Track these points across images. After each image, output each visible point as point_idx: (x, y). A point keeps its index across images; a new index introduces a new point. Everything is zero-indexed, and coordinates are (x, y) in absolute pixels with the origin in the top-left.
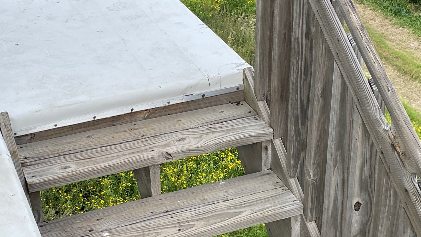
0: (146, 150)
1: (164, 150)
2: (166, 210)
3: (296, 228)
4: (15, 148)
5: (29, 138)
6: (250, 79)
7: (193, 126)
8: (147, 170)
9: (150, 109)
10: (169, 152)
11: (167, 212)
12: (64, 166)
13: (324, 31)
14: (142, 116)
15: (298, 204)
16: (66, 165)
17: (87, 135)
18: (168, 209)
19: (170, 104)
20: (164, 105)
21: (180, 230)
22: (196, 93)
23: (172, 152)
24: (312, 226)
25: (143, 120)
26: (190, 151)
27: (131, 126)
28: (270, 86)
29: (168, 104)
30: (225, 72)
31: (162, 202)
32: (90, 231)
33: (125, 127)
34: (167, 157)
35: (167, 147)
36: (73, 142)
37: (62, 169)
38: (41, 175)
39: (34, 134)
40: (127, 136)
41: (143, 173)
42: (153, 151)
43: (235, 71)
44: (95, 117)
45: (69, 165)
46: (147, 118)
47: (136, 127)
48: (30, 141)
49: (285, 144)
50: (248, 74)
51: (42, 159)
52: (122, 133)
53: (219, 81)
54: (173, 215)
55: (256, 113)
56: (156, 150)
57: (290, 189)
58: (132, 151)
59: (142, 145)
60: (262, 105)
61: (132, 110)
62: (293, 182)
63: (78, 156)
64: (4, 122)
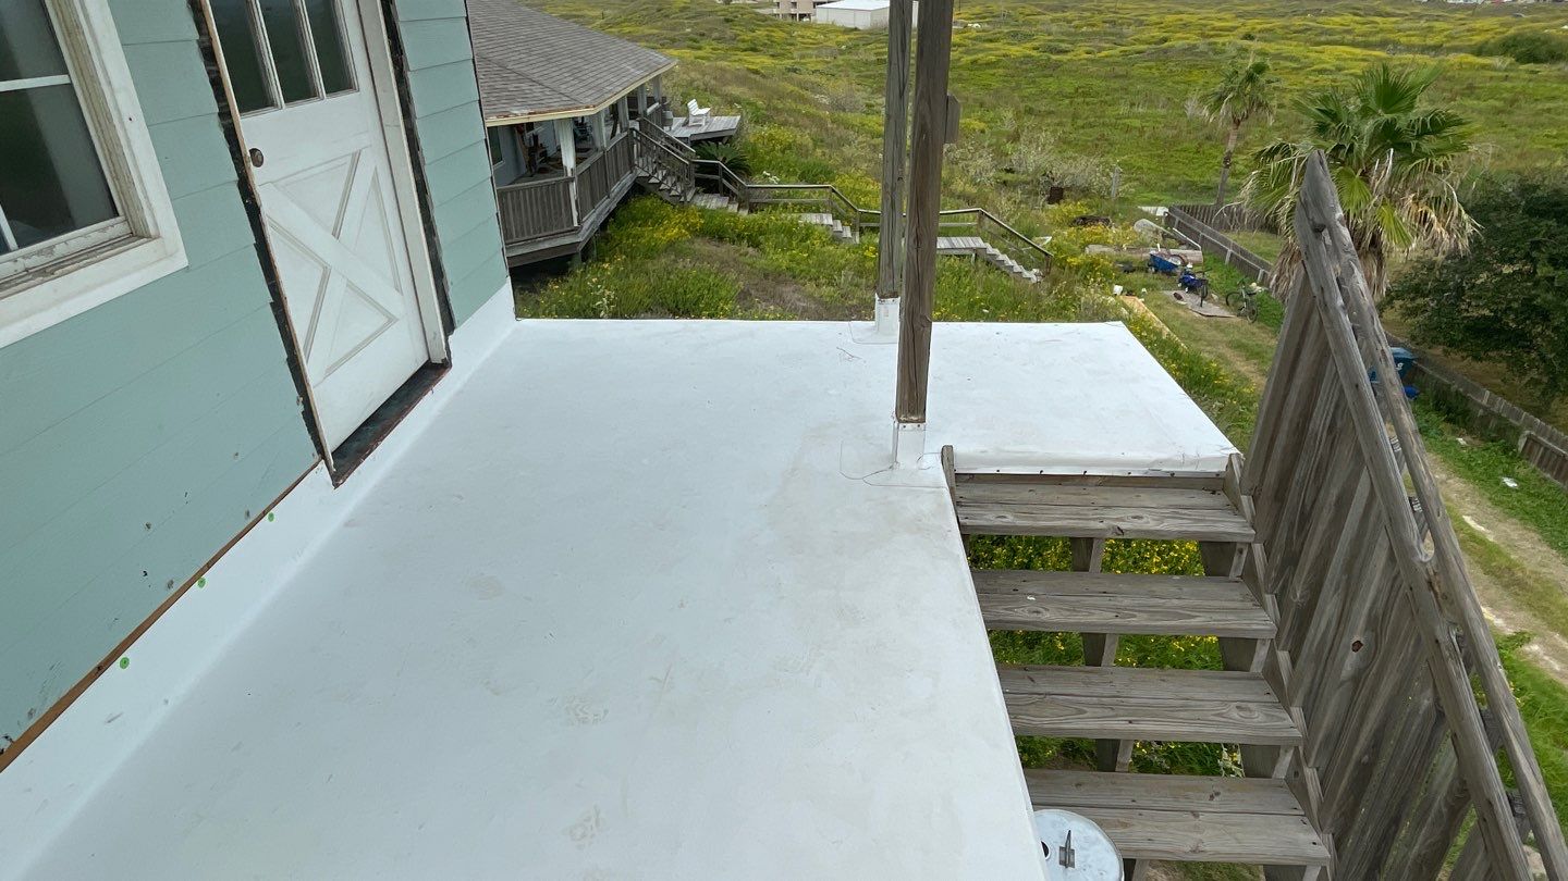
0: (1094, 519)
1: (1116, 524)
2: (1104, 590)
3: (1261, 653)
4: (954, 484)
5: (967, 477)
6: (1236, 467)
7: (1154, 505)
8: (1089, 541)
9: (1106, 476)
10: (1121, 527)
11: (1105, 593)
12: (1001, 515)
13: (1358, 429)
14: (1095, 481)
15: (1271, 625)
16: (1003, 515)
17: (1029, 489)
18: (1107, 591)
19: (1131, 475)
20: (1123, 475)
21: (1117, 616)
22: (1165, 469)
23: (1125, 528)
24: (1283, 656)
25: (1095, 486)
26: (1146, 532)
27: (1080, 489)
28: (1262, 481)
29: (1127, 475)
30: (1207, 453)
31: (1099, 581)
32: (1014, 590)
33: (1072, 489)
34: (1116, 533)
35: (1119, 521)
36: (1014, 493)
37: (999, 517)
38: (975, 519)
39: (974, 475)
40: (1073, 499)
41: (1083, 543)
42: (1102, 522)
43: (1219, 454)
44: (1042, 471)
45: (1006, 515)
46: (1101, 485)
47: (1085, 491)
48: (967, 481)
49: (1267, 552)
50: (1235, 461)
51: (978, 503)
52: (1068, 495)
53: (1196, 462)
54: (1111, 598)
55: (1236, 508)
56: (1105, 522)
57: (1263, 606)
58: (1078, 517)
59: (1091, 513)
60: (1245, 500)
61: (1085, 472)
62: (1269, 599)
63: (1017, 508)
64: (947, 455)
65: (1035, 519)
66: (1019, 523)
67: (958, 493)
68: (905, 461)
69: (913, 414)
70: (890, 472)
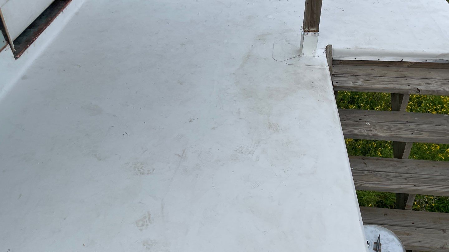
0: (405, 84)
1: (416, 87)
2: (407, 121)
4: (332, 65)
5: (339, 62)
7: (438, 78)
8: (401, 95)
9: (413, 62)
10: (419, 89)
11: (407, 122)
12: (355, 81)
14: (407, 65)
16: (356, 81)
17: (372, 68)
18: (408, 121)
19: (427, 62)
20: (423, 62)
21: (412, 134)
22: (446, 59)
23: (421, 89)
25: (407, 67)
26: (433, 91)
27: (399, 69)
29: (425, 62)
31: (405, 116)
32: (359, 120)
33: (395, 69)
34: (416, 91)
35: (418, 85)
36: (363, 70)
37: (354, 82)
38: (342, 83)
39: (342, 60)
40: (395, 74)
41: (398, 97)
42: (409, 86)
44: (379, 59)
45: (358, 81)
46: (410, 67)
47: (401, 70)
48: (339, 64)
51: (344, 75)
52: (392, 72)
54: (410, 125)
56: (411, 86)
58: (396, 83)
59: (403, 81)
61: (402, 60)
63: (364, 78)
64: (329, 50)
65: (374, 84)
66: (365, 85)
67: (334, 70)
68: (307, 52)
69: (312, 27)
70: (298, 58)
